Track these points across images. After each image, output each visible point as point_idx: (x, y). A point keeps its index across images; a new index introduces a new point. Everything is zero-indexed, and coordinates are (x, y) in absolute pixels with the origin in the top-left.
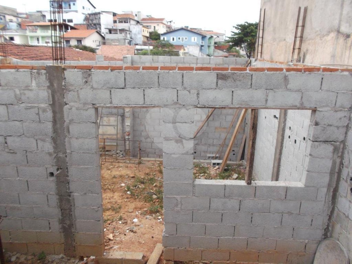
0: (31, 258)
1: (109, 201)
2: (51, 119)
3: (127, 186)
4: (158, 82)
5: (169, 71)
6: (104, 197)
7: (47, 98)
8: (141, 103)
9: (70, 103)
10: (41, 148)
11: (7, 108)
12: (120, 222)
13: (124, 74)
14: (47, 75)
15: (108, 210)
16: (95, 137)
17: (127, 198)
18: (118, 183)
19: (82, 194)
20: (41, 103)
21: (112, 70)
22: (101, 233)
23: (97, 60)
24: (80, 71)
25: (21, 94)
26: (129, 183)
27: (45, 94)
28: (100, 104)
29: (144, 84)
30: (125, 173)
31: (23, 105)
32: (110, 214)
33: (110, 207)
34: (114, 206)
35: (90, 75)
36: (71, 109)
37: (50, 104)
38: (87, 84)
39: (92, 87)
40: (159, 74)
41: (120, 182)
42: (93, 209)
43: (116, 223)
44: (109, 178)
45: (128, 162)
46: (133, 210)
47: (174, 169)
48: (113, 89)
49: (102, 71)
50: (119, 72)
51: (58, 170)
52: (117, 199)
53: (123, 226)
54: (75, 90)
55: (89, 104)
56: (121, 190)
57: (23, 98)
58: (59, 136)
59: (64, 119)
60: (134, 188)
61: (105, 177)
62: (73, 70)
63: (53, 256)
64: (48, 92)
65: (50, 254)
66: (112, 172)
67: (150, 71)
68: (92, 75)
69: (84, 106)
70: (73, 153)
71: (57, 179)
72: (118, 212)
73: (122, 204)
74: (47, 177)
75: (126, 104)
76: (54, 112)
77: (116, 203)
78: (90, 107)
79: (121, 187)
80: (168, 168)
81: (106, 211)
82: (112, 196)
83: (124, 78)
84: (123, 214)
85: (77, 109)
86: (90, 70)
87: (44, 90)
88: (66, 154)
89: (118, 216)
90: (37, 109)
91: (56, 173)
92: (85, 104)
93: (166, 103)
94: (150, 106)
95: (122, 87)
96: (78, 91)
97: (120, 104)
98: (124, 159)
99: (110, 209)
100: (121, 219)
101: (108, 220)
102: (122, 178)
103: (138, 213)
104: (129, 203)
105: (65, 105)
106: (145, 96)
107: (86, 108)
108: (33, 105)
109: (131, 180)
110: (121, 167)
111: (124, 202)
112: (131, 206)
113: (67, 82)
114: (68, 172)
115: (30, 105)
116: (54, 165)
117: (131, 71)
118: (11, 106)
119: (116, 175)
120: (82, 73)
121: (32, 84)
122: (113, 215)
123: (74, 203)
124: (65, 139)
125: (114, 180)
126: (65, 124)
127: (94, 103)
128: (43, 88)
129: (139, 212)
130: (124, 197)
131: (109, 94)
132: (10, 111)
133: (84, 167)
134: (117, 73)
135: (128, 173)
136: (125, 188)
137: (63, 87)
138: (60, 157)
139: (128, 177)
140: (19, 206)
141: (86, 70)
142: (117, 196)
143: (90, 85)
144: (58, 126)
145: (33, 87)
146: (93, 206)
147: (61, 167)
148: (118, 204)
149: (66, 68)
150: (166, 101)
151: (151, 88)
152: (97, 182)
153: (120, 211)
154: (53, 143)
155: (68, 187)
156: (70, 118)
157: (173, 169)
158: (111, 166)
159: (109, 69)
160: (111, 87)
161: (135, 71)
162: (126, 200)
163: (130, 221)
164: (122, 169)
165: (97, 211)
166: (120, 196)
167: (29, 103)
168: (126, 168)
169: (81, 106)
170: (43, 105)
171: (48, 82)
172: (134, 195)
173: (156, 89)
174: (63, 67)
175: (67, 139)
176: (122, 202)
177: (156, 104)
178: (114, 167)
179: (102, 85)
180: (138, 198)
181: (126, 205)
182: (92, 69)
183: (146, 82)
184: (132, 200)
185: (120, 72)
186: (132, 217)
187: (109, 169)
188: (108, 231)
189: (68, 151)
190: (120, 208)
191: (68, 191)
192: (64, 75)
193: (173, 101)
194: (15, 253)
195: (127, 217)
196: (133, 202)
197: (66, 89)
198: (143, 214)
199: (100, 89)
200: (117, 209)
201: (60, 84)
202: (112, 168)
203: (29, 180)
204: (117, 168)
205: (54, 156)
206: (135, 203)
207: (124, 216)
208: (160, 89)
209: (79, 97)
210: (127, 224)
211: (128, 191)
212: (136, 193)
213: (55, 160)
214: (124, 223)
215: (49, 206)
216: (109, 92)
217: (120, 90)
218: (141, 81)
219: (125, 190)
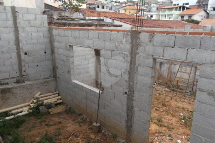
0: (110, 135)
1: (168, 121)
2: (129, 62)
3: (184, 116)
4: (200, 45)
5: (211, 37)
6: (166, 118)
7: (129, 49)
8: (183, 59)
9: (140, 53)
10: (123, 77)
11: (112, 53)
12: (168, 138)
13: (174, 37)
14: (131, 35)
15: (164, 127)
16: (151, 77)
17: (181, 124)
18: (179, 112)
19: (139, 110)
20: (126, 51)
21: (167, 34)
22: (146, 138)
23: (185, 28)
24: (148, 34)
25: (118, 45)
26: (187, 114)
27: (128, 46)
28: (157, 56)
29: (189, 45)
30: (187, 107)
31: (118, 52)
32: (165, 130)
33: (166, 125)
34: (170, 126)
35: (153, 37)
36: (140, 57)
37: (130, 53)
38: (151, 42)
39: (153, 45)
40: (202, 38)
41: (180, 112)
42: (143, 121)
43: (165, 137)
44: (174, 107)
45: (192, 100)
46: (182, 134)
47: (203, 115)
48: (166, 47)
49: (161, 34)
50: (171, 36)
51: (129, 91)
52: (173, 122)
53: (169, 141)
54: (144, 46)
55: (150, 55)
56: (179, 117)
57: (119, 47)
58: (132, 72)
59: (136, 62)
60: (189, 119)
61: (171, 105)
62: (144, 33)
63: (120, 139)
64: (130, 46)
65: (119, 137)
66: (178, 104)
67: (195, 35)
68: (155, 37)
69: (147, 56)
70: (138, 84)
71: (128, 96)
72: (171, 131)
73: (175, 126)
74: (124, 94)
75: (173, 59)
76: (131, 58)
77: (172, 124)
78: (150, 57)
79: (180, 115)
80: (198, 112)
81: (163, 127)
82: (171, 119)
83: (174, 40)
84: (173, 133)
85: (144, 57)
86: (154, 33)
87: (128, 44)
88: (134, 84)
89: (169, 133)
90: (124, 55)
91: (128, 93)
92: (148, 55)
93: (204, 62)
94: (191, 62)
95: (172, 46)
96: (145, 46)
97: (169, 58)
98: (190, 98)
99: (166, 126)
100: (170, 136)
101: (162, 133)
102: (183, 109)
103: (184, 137)
104: (180, 128)
105: (137, 54)
106: (188, 55)
107: (148, 57)
108: (122, 52)
109: (189, 113)
110: (186, 102)
111: (178, 126)
112: (181, 130)
113: (140, 40)
114: (133, 94)
115: (121, 52)
116: (128, 88)
117: (180, 35)
118: (113, 51)
119: (180, 106)
120: (149, 35)
121: (123, 40)
122: (166, 131)
123: (134, 114)
124: (134, 74)
125: (177, 109)
126: (136, 65)
127: (153, 55)
128: (128, 43)
129: (186, 137)
130: (179, 122)
131: (163, 50)
132: (112, 54)
133: (142, 94)
134: (170, 36)
135: (189, 107)
136: (182, 117)
137: (137, 43)
138: (131, 84)
139: (188, 110)
140: (110, 105)
141: (151, 34)
142: (174, 120)
143: (152, 43)
144: (132, 66)
145: (124, 42)
146: (143, 120)
147: (131, 91)
148: (173, 125)
149: (141, 32)
150: (204, 60)
151: (194, 48)
152: (148, 106)
153: (172, 131)
154: (128, 75)
155: (132, 103)
156: (139, 62)
157: (201, 115)
158: (179, 100)
159: (166, 34)
160: (165, 46)
161: (183, 35)
162: (179, 125)
163: (176, 140)
164: (185, 104)
165: (145, 124)
166: (176, 121)
167: (121, 51)
168: (189, 104)
169: (146, 56)
170: (127, 53)
171: (131, 39)
172: (187, 124)
173: (198, 50)
174: (139, 31)
175: (135, 75)
176: (176, 125)
177: (195, 61)
178: (180, 101)
179: (160, 44)
180: (188, 127)
181: (178, 129)
182: (155, 33)
183: (190, 44)
184: (184, 127)
185: (173, 35)
186: (178, 138)
187: (176, 101)
188: (158, 140)
189: (135, 82)
190: (173, 129)
191: (132, 105)
192: (139, 36)
193: (211, 61)
194: (105, 128)
195: (175, 136)
196: (184, 128)
197: (139, 45)
198: (187, 140)
199: (158, 46)
200: (171, 128)
201: (136, 41)
202: (179, 101)
203: (115, 93)
204: (182, 102)
205: (128, 83)
206: (185, 130)
207: (173, 135)
208: (201, 50)
209: (145, 50)
210: (171, 141)
211: (183, 119)
212: (189, 123)
213: (128, 86)
214: (170, 139)
215: (122, 110)
216: (163, 49)
217: (170, 48)
218: (186, 43)
219: (182, 118)
